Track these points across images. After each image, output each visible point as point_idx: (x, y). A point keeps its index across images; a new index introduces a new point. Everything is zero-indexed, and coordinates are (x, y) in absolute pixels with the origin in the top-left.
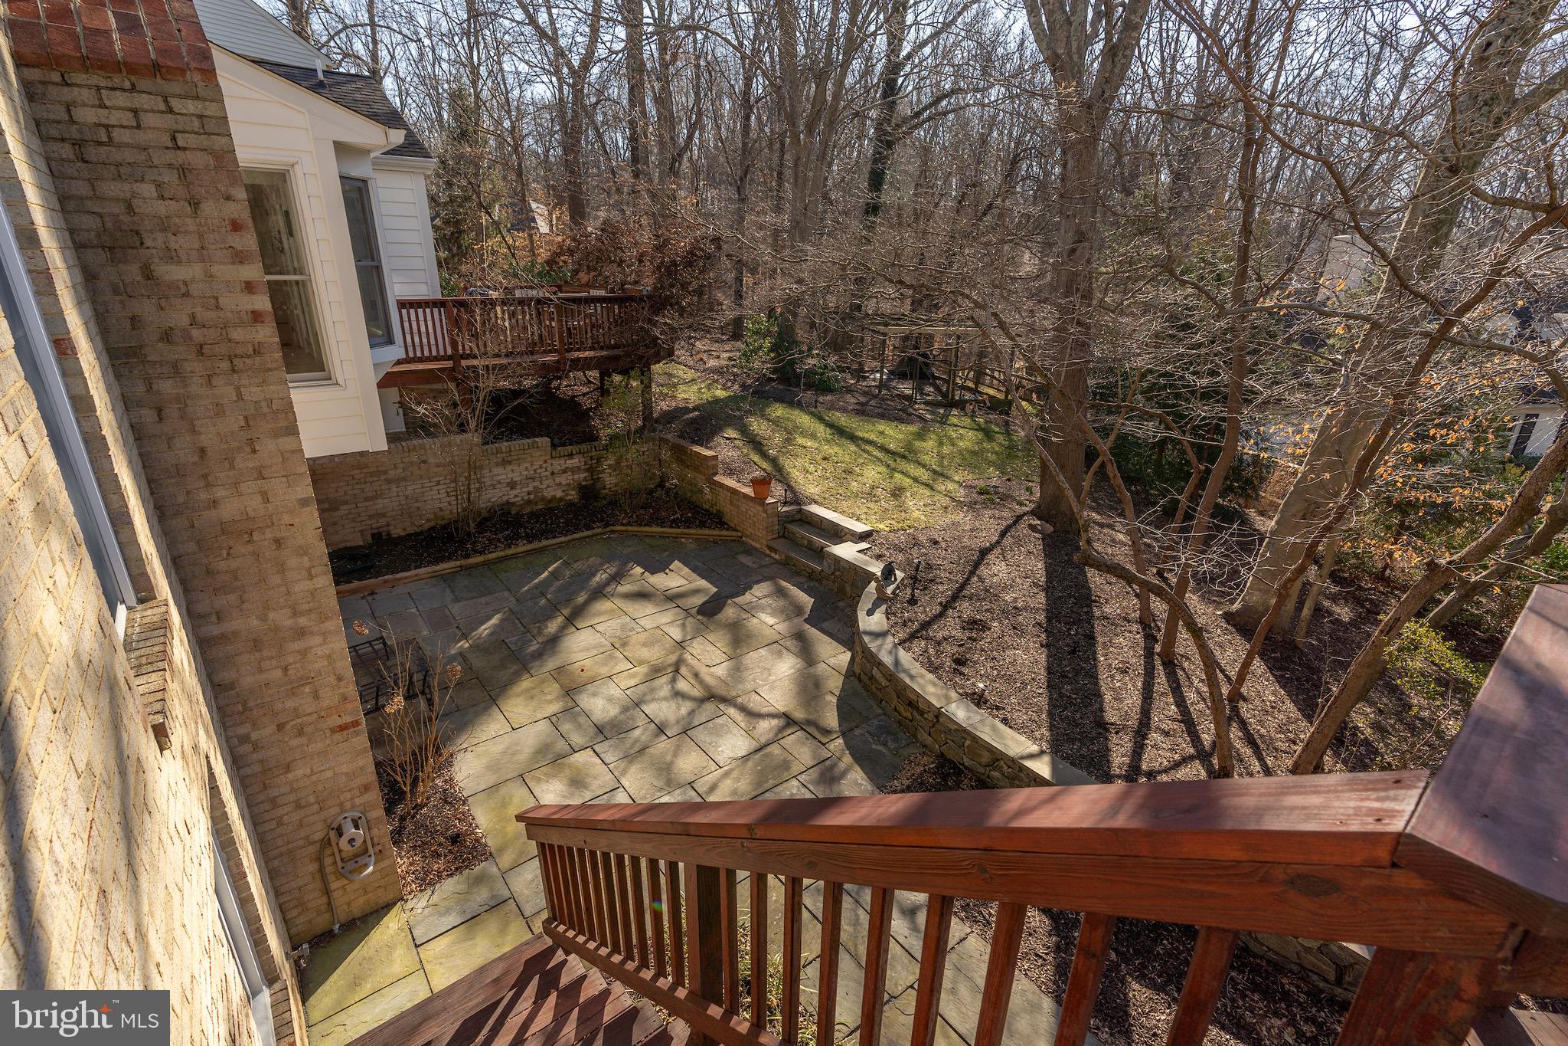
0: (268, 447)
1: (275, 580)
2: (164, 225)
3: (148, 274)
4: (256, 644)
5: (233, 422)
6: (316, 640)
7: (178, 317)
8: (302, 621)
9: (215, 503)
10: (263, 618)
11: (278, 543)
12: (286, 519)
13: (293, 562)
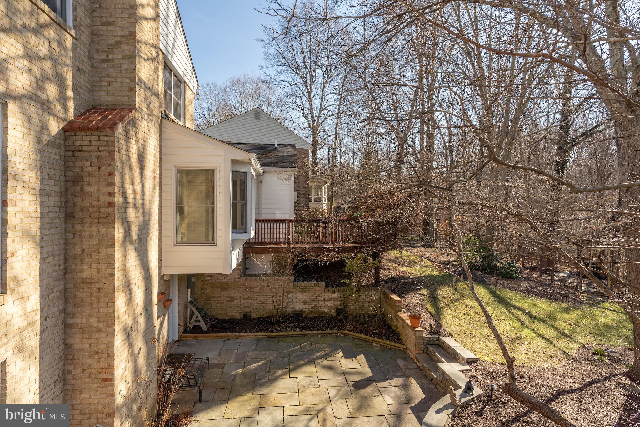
0: (104, 251)
1: (95, 305)
2: (90, 175)
3: (82, 189)
4: (83, 331)
5: (94, 241)
6: (103, 335)
7: (87, 204)
8: (101, 325)
9: (82, 271)
10: (87, 320)
11: (99, 290)
12: (104, 281)
13: (102, 299)
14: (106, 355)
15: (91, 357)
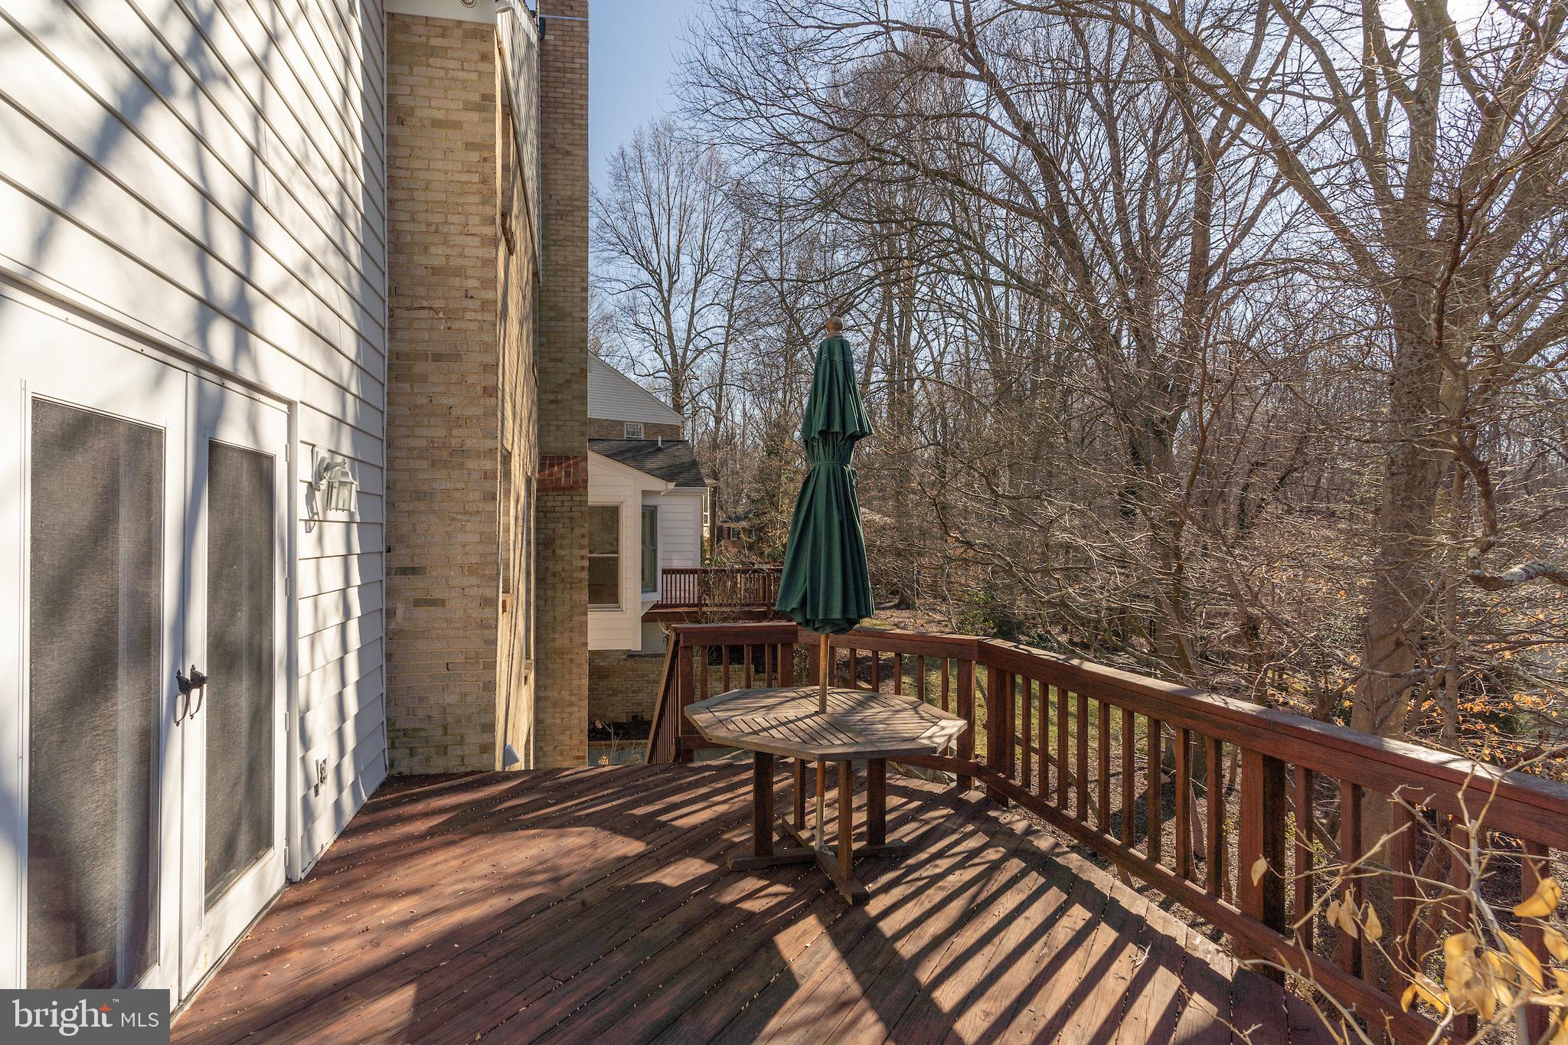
0: (576, 619)
1: (567, 677)
2: (562, 537)
3: (554, 552)
4: (555, 705)
5: (567, 607)
6: (576, 709)
7: (559, 568)
8: (573, 698)
9: (554, 640)
10: (559, 693)
11: (571, 660)
12: (576, 651)
13: (575, 670)
14: (578, 730)
15: (563, 733)
